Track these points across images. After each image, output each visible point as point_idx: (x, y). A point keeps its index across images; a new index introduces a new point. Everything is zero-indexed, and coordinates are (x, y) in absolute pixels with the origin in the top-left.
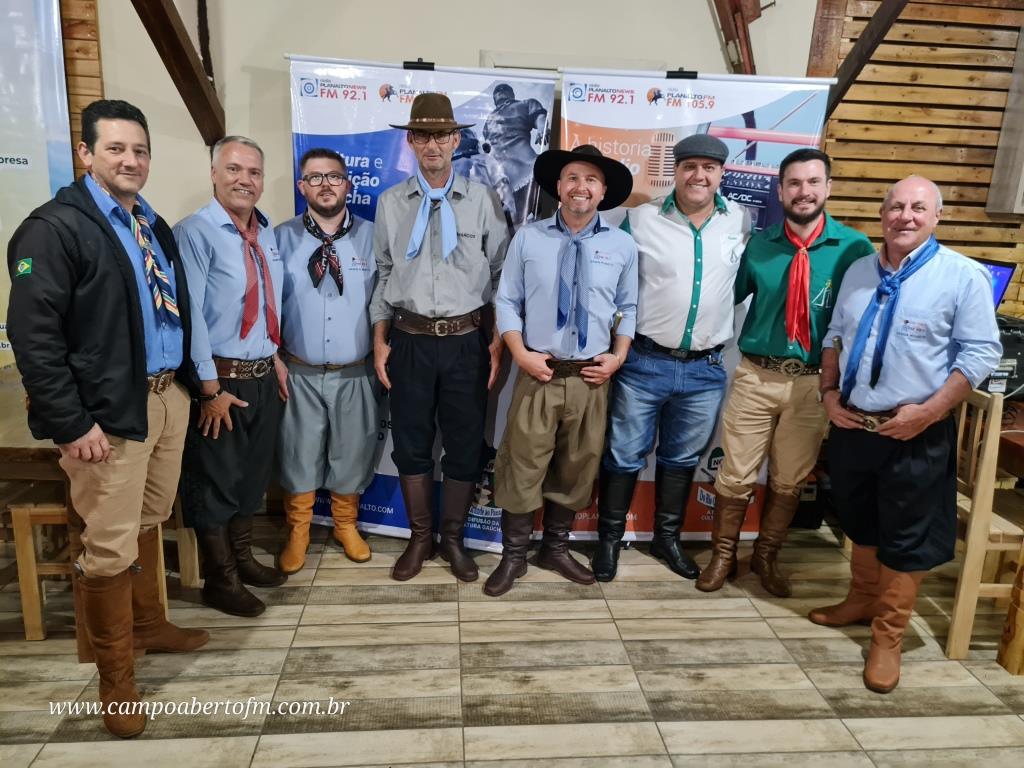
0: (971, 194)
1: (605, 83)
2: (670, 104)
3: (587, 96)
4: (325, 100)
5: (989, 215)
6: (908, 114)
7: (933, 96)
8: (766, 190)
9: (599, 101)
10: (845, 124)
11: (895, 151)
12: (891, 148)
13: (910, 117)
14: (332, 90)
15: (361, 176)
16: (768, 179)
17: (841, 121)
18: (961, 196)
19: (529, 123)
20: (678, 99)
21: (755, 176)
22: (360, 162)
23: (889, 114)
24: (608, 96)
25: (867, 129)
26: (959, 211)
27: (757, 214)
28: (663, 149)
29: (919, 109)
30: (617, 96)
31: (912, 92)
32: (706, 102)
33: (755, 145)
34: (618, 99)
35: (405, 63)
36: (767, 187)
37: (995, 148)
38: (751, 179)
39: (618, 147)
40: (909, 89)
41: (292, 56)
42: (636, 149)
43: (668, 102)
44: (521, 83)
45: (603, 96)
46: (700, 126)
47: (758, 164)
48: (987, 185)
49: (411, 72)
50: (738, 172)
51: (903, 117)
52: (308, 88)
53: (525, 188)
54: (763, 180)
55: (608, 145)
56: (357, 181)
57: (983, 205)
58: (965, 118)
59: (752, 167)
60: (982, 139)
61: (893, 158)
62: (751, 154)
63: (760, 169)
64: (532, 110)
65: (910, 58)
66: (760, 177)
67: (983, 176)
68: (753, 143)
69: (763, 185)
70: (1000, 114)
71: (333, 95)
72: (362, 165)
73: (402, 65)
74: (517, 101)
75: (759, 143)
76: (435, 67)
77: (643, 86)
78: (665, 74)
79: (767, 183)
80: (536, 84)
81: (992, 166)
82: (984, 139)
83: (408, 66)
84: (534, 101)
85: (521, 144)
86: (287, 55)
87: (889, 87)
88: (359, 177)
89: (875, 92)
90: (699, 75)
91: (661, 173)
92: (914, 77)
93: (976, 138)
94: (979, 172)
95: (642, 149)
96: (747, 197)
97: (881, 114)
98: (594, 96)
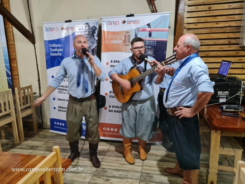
0: (233, 41)
1: (112, 20)
2: (128, 24)
3: (108, 24)
4: (50, 32)
5: (241, 47)
6: (209, 19)
7: (216, 13)
8: (155, 45)
9: (111, 25)
10: (189, 24)
11: (206, 31)
12: (204, 30)
13: (210, 20)
14: (51, 29)
15: (59, 49)
16: (156, 42)
17: (188, 23)
18: (230, 42)
19: (94, 32)
20: (130, 22)
21: (152, 41)
22: (58, 45)
23: (203, 20)
24: (112, 23)
25: (196, 25)
26: (230, 47)
27: (153, 52)
28: (127, 36)
29: (212, 17)
30: (115, 23)
31: (210, 13)
32: (137, 22)
33: (151, 33)
34: (115, 24)
35: (65, 21)
36: (156, 44)
37: (240, 26)
38: (151, 42)
39: (116, 36)
40: (208, 12)
41: (43, 23)
42: (120, 36)
43: (127, 23)
44: (91, 22)
45: (111, 23)
46: (136, 29)
47: (152, 38)
48: (239, 38)
49: (67, 23)
50: (147, 40)
51: (207, 20)
52: (47, 30)
53: (94, 48)
54: (154, 42)
55: (113, 36)
56: (58, 50)
57: (238, 44)
58: (229, 18)
59: (151, 39)
60: (235, 24)
61: (205, 33)
62: (150, 35)
63: (153, 39)
64: (94, 29)
65: (207, 2)
66: (153, 41)
67: (237, 35)
68: (150, 32)
69: (154, 44)
70: (241, 15)
71: (52, 30)
72: (59, 46)
73: (65, 22)
74: (90, 27)
75: (152, 32)
76: (72, 21)
77: (121, 20)
78: (126, 16)
79: (155, 43)
80: (94, 22)
81: (240, 32)
82: (236, 24)
83: (66, 22)
84: (94, 26)
85: (92, 38)
86: (42, 23)
87: (202, 12)
88: (58, 49)
89: (197, 14)
90: (134, 15)
91: (127, 42)
92: (210, 8)
93: (233, 24)
94: (235, 34)
95: (122, 36)
96: (150, 47)
97: (200, 20)
98: (109, 24)
